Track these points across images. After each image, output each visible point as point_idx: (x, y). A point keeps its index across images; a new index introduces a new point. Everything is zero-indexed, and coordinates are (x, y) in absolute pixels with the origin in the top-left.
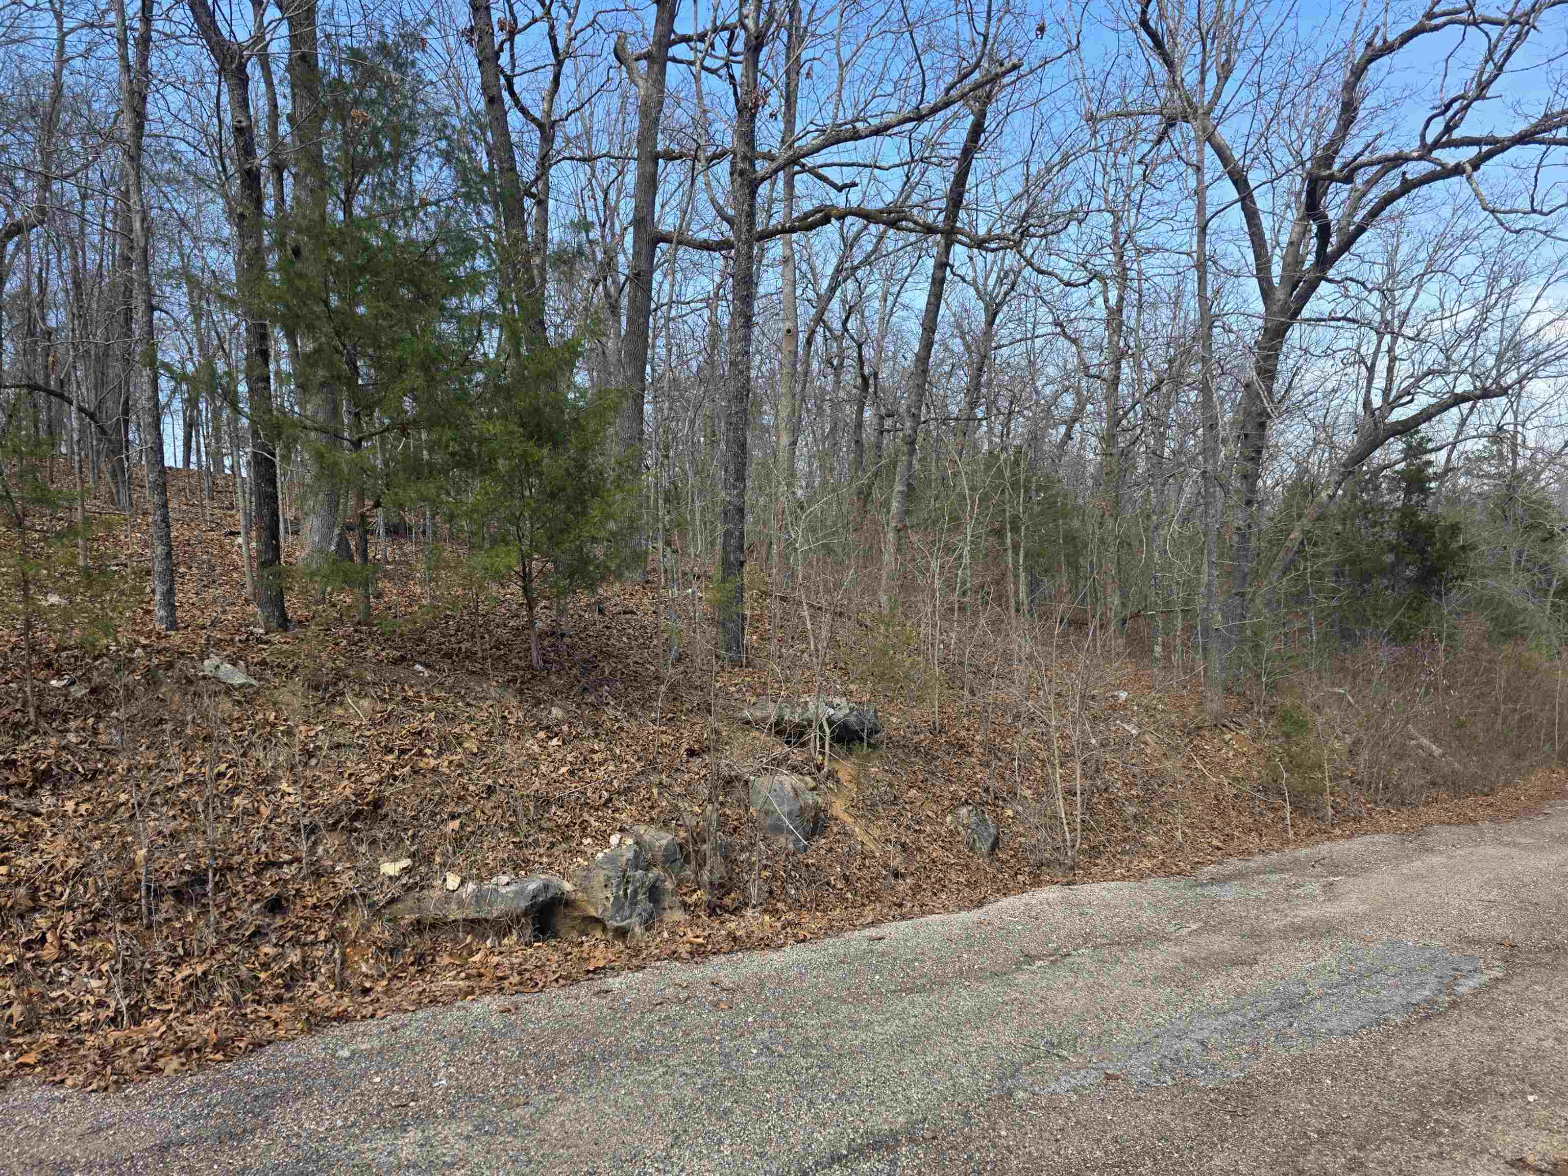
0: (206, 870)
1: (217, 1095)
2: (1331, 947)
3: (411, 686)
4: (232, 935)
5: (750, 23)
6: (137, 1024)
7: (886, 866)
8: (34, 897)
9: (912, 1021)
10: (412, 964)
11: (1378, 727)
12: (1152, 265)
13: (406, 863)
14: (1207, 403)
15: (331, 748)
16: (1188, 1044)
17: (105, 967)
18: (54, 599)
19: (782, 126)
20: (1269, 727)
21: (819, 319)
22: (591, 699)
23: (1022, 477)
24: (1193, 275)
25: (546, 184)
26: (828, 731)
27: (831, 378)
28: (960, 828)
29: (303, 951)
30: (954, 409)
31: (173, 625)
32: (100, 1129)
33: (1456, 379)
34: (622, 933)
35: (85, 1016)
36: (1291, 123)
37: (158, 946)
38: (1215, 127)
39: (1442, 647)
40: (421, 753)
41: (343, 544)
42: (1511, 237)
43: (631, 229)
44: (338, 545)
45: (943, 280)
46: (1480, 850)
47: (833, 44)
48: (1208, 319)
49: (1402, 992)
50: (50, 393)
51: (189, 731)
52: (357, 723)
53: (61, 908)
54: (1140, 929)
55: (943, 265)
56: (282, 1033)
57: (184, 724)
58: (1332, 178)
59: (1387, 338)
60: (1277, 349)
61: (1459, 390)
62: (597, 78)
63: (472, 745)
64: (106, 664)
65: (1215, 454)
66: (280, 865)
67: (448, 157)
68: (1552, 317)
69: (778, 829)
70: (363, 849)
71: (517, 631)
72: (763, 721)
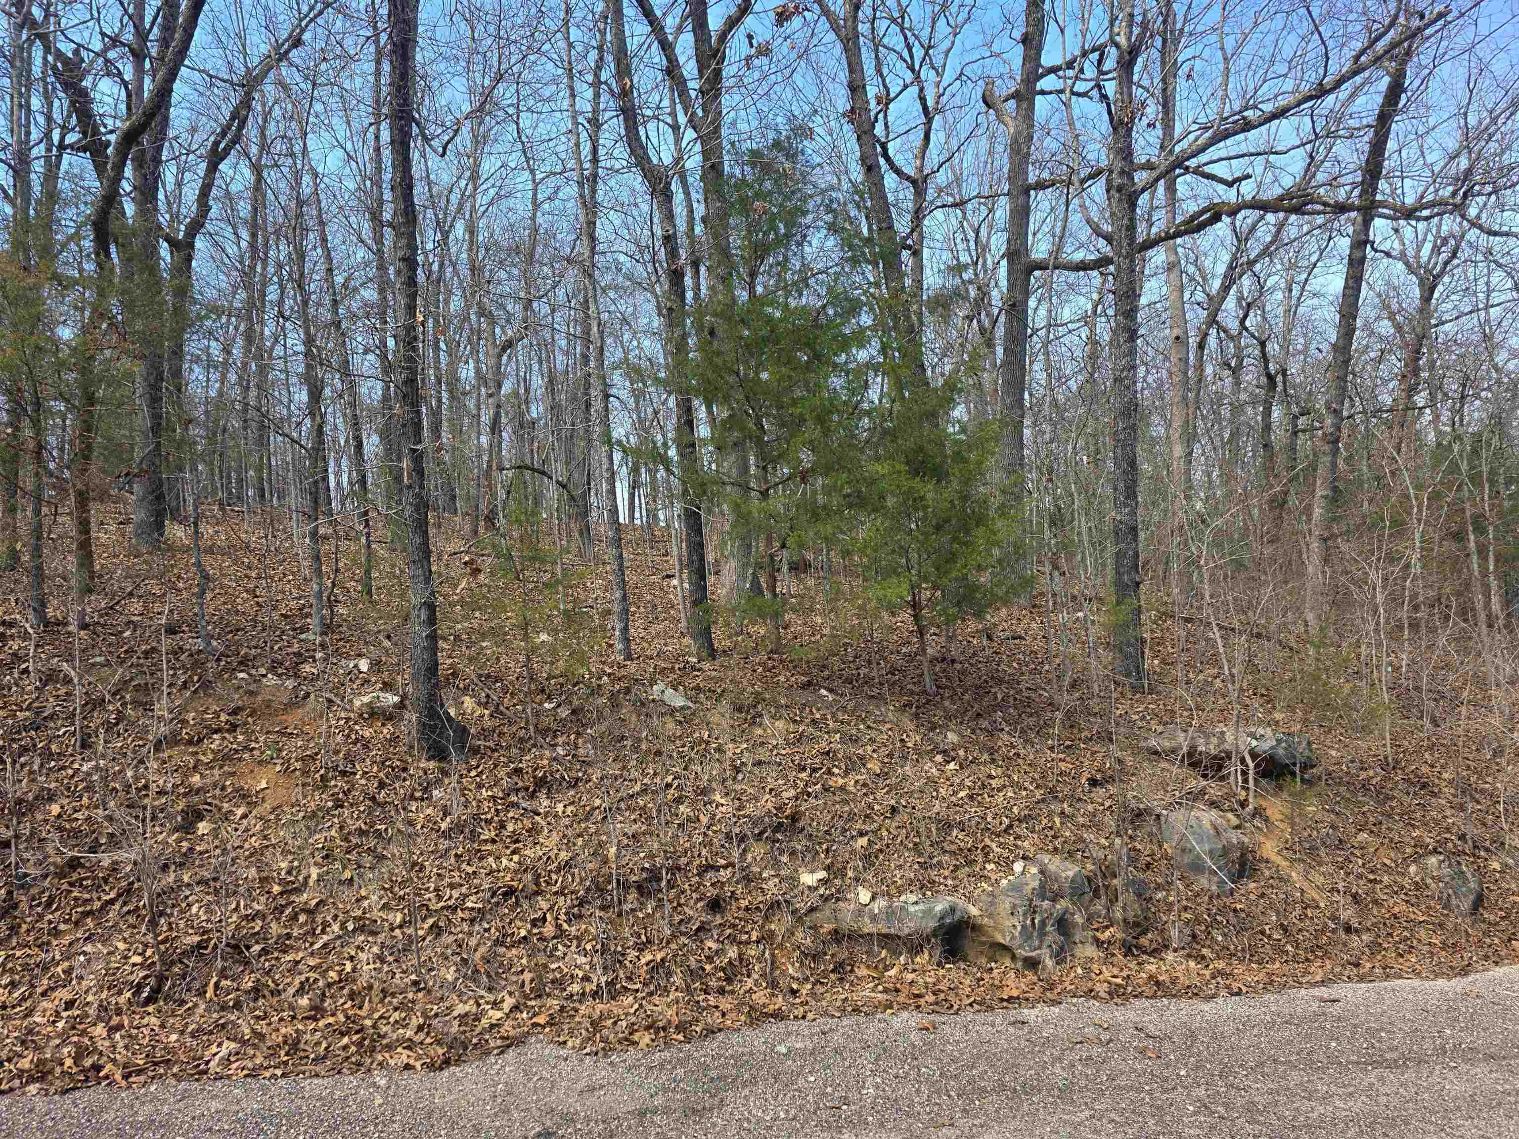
0: (661, 869)
1: (680, 1071)
3: (818, 710)
4: (683, 928)
5: (1121, 39)
6: (613, 998)
7: (1334, 918)
8: (537, 884)
9: (1383, 1100)
10: (833, 971)
13: (822, 874)
15: (754, 765)
17: (589, 947)
18: (544, 637)
19: (1160, 133)
21: (1212, 321)
22: (985, 724)
23: (1485, 469)
25: (921, 235)
26: (1251, 764)
27: (1228, 381)
28: (1429, 881)
29: (739, 949)
30: (1386, 399)
31: (629, 657)
32: (594, 1089)
34: (1032, 964)
35: (576, 988)
37: (627, 932)
40: (829, 772)
41: (755, 582)
43: (1004, 262)
44: (751, 583)
45: (1363, 259)
47: (1214, 38)
50: (534, 470)
51: (644, 747)
52: (774, 743)
53: (556, 893)
55: (1361, 243)
56: (729, 1023)
57: (640, 740)
62: (964, 128)
63: (874, 766)
64: (582, 689)
66: (717, 869)
67: (833, 228)
69: (1198, 868)
70: (784, 859)
71: (911, 657)
72: (1173, 752)
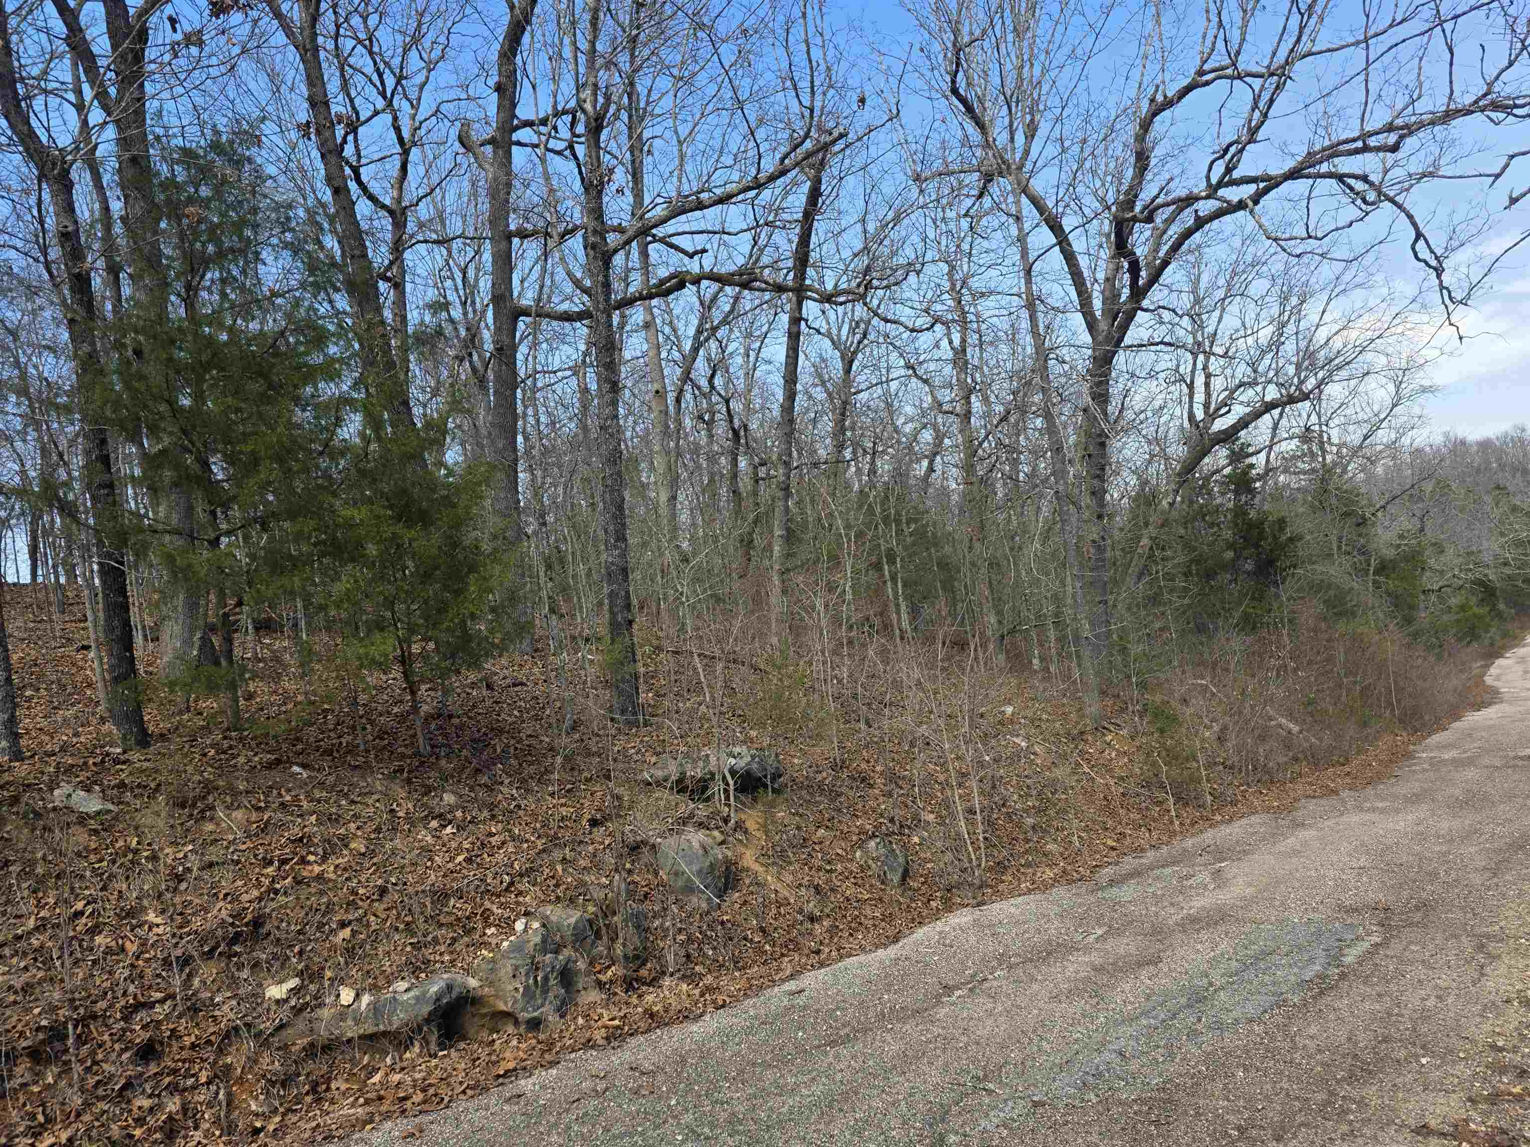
0: (66, 1023)
2: (1226, 934)
3: (289, 791)
4: (100, 1092)
5: (588, 106)
7: (801, 911)
9: (839, 1076)
10: (307, 1093)
11: (1240, 713)
12: (987, 307)
13: (293, 983)
14: (1051, 428)
15: (202, 869)
16: (1107, 1056)
19: (631, 199)
20: (1144, 724)
21: (686, 377)
22: (484, 779)
23: (892, 512)
24: (1025, 314)
25: (402, 268)
26: (731, 782)
27: (704, 433)
28: (870, 862)
29: (183, 1098)
30: (823, 453)
31: (17, 755)
33: (1264, 388)
34: (535, 1024)
36: (1094, 172)
37: (15, 1116)
38: (1028, 180)
39: (1285, 632)
40: (303, 861)
41: (206, 646)
42: (1295, 260)
43: (491, 306)
44: (200, 649)
45: (798, 334)
46: (1344, 819)
47: (670, 123)
48: (1043, 354)
49: (1296, 970)
51: (39, 870)
52: (231, 837)
54: (1049, 942)
55: (797, 320)
57: (33, 863)
58: (1135, 219)
59: (1201, 357)
60: (1107, 375)
61: (1268, 398)
62: (444, 164)
63: (358, 845)
65: (1065, 472)
66: (152, 1005)
68: (1337, 327)
69: (689, 889)
70: (245, 974)
71: (401, 718)
72: (666, 780)
